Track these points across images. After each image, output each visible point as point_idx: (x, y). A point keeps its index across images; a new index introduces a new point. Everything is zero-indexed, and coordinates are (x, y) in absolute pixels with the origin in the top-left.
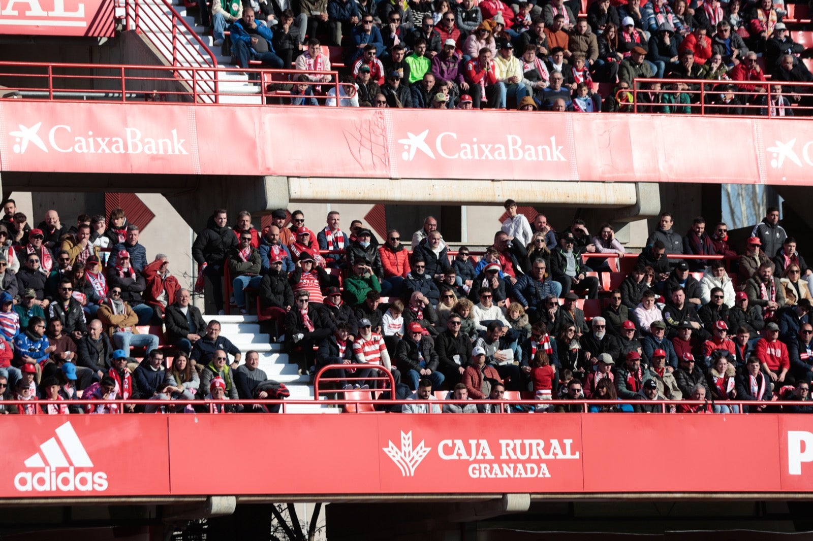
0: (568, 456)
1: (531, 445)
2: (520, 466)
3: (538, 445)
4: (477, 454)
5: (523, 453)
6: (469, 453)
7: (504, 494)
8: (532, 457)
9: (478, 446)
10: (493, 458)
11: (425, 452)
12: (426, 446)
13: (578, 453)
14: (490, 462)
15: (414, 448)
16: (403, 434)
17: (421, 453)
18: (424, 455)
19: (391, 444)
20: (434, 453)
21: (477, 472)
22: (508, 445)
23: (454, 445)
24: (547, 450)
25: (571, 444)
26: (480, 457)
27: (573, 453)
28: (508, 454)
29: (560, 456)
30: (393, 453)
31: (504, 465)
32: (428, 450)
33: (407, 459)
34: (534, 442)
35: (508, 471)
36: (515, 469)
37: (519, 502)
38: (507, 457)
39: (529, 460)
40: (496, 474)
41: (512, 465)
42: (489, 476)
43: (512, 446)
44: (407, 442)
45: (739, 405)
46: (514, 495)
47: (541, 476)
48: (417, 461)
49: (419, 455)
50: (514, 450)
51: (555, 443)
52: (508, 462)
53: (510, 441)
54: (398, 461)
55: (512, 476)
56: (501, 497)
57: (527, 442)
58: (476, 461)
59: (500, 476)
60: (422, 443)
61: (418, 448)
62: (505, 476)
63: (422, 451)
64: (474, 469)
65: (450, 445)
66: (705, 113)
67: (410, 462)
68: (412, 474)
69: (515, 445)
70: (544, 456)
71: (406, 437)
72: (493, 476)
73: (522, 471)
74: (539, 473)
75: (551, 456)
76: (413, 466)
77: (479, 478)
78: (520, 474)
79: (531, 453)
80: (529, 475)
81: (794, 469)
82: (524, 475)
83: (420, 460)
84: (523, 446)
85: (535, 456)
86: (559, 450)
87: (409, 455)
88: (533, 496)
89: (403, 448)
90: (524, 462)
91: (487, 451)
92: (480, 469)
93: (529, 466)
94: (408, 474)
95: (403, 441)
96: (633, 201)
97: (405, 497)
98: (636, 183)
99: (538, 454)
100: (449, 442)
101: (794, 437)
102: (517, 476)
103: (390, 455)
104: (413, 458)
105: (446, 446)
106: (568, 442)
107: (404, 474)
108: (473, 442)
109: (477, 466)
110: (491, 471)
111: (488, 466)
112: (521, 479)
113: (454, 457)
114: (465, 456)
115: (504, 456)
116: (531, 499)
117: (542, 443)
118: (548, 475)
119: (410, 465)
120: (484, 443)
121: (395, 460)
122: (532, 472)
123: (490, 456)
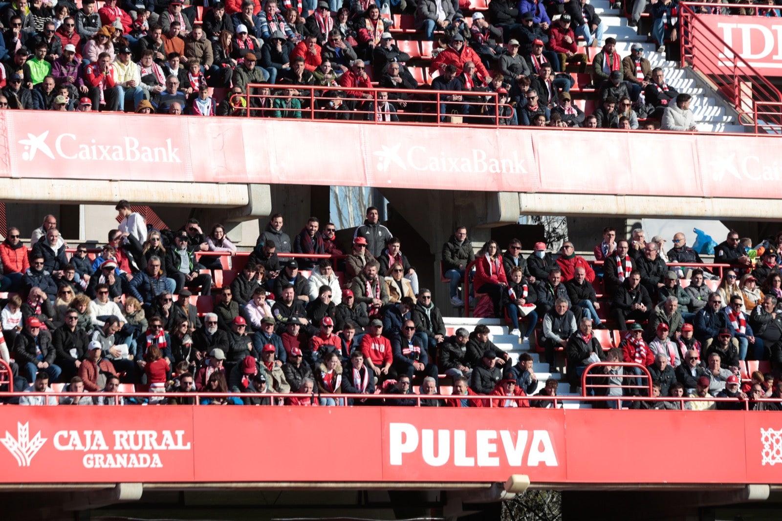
0: (180, 447)
1: (144, 436)
2: (133, 456)
3: (151, 436)
4: (92, 444)
5: (136, 443)
6: (84, 444)
7: (118, 484)
8: (145, 448)
9: (93, 437)
10: (107, 448)
11: (41, 442)
12: (42, 436)
13: (189, 444)
14: (104, 453)
15: (30, 440)
16: (20, 425)
17: (37, 443)
18: (40, 445)
19: (8, 434)
20: (49, 444)
21: (91, 462)
22: (121, 436)
23: (69, 436)
24: (159, 440)
25: (183, 436)
26: (94, 448)
27: (184, 444)
28: (121, 444)
29: (172, 447)
30: (10, 443)
31: (118, 456)
32: (44, 440)
33: (24, 450)
34: (147, 433)
35: (122, 461)
36: (129, 459)
37: (131, 491)
38: (121, 448)
39: (142, 451)
40: (110, 464)
41: (125, 456)
42: (103, 466)
43: (125, 437)
44: (23, 433)
45: (344, 398)
46: (127, 484)
47: (153, 466)
48: (32, 452)
49: (35, 445)
50: (128, 440)
51: (167, 434)
52: (122, 452)
53: (123, 433)
54: (15, 452)
55: (125, 465)
56: (114, 486)
57: (140, 433)
58: (90, 452)
59: (113, 466)
60: (39, 434)
61: (35, 439)
62: (119, 466)
63: (39, 442)
64: (89, 459)
65: (66, 435)
66: (315, 118)
67: (27, 451)
68: (28, 464)
69: (129, 436)
70: (156, 447)
71: (23, 428)
72: (107, 466)
73: (135, 462)
74: (151, 463)
75: (163, 447)
76: (29, 456)
77: (93, 468)
78: (133, 464)
79: (144, 444)
80: (142, 465)
81: (396, 459)
82: (136, 465)
83: (37, 449)
84: (136, 437)
85: (147, 447)
86: (171, 441)
87: (26, 446)
88: (146, 485)
89: (20, 438)
90: (137, 453)
91: (102, 442)
92: (94, 459)
93: (141, 456)
94: (24, 464)
95: (20, 433)
96: (245, 201)
97: (21, 486)
98: (248, 184)
99: (151, 444)
100: (65, 433)
101: (396, 429)
102: (130, 466)
103: (7, 446)
104: (29, 449)
105: (61, 437)
106: (180, 433)
107: (20, 464)
108: (88, 433)
109: (91, 456)
110: (105, 461)
111: (102, 457)
112: (133, 469)
113: (69, 447)
114: (80, 447)
115: (118, 447)
116: (144, 489)
117: (155, 434)
118: (160, 465)
119: (27, 455)
120: (99, 434)
121: (12, 450)
122: (145, 461)
123: (104, 447)
